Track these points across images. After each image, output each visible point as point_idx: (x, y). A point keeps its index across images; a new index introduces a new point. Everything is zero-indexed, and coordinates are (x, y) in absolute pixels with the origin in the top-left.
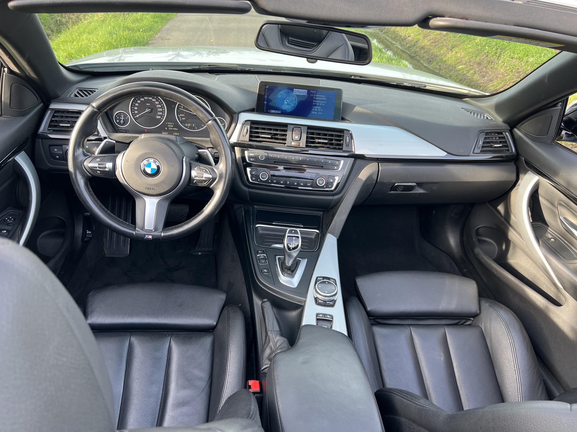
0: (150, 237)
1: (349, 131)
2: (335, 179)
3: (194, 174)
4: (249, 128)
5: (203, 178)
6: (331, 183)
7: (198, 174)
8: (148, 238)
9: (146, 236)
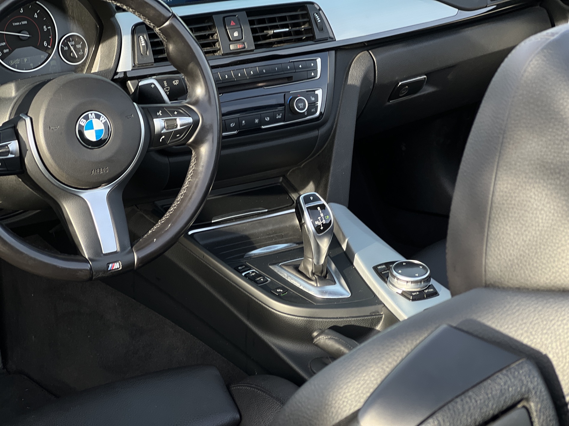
0: (117, 266)
2: (317, 95)
3: (159, 124)
4: (146, 37)
5: (177, 127)
6: (313, 105)
7: (167, 123)
8: (113, 270)
9: (109, 266)
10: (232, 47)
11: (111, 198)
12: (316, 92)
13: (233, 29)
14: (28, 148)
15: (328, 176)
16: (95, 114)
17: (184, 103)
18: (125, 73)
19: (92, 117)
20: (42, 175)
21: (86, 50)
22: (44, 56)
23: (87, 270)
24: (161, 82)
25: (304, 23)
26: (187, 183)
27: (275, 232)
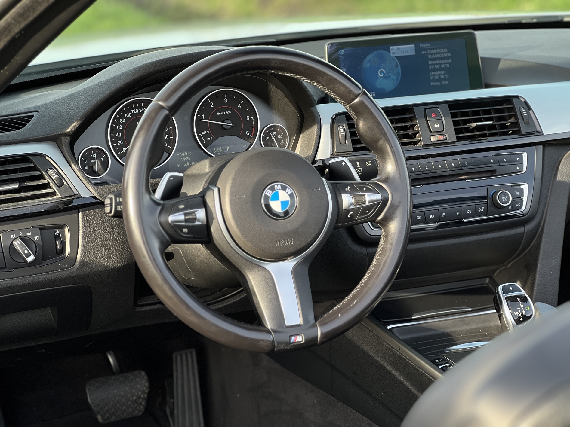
0: (300, 339)
1: (517, 97)
2: (522, 189)
3: (347, 200)
4: (346, 126)
5: (365, 203)
6: (518, 199)
7: (355, 199)
8: (295, 342)
9: (291, 339)
10: (433, 138)
11: (296, 271)
12: (522, 187)
13: (435, 121)
14: (214, 216)
15: (535, 274)
16: (281, 185)
17: (374, 180)
18: (323, 161)
19: (278, 188)
20: (228, 245)
21: (288, 139)
22: (245, 144)
23: (270, 341)
24: (353, 162)
25: (510, 117)
26: (375, 261)
27: (478, 330)
